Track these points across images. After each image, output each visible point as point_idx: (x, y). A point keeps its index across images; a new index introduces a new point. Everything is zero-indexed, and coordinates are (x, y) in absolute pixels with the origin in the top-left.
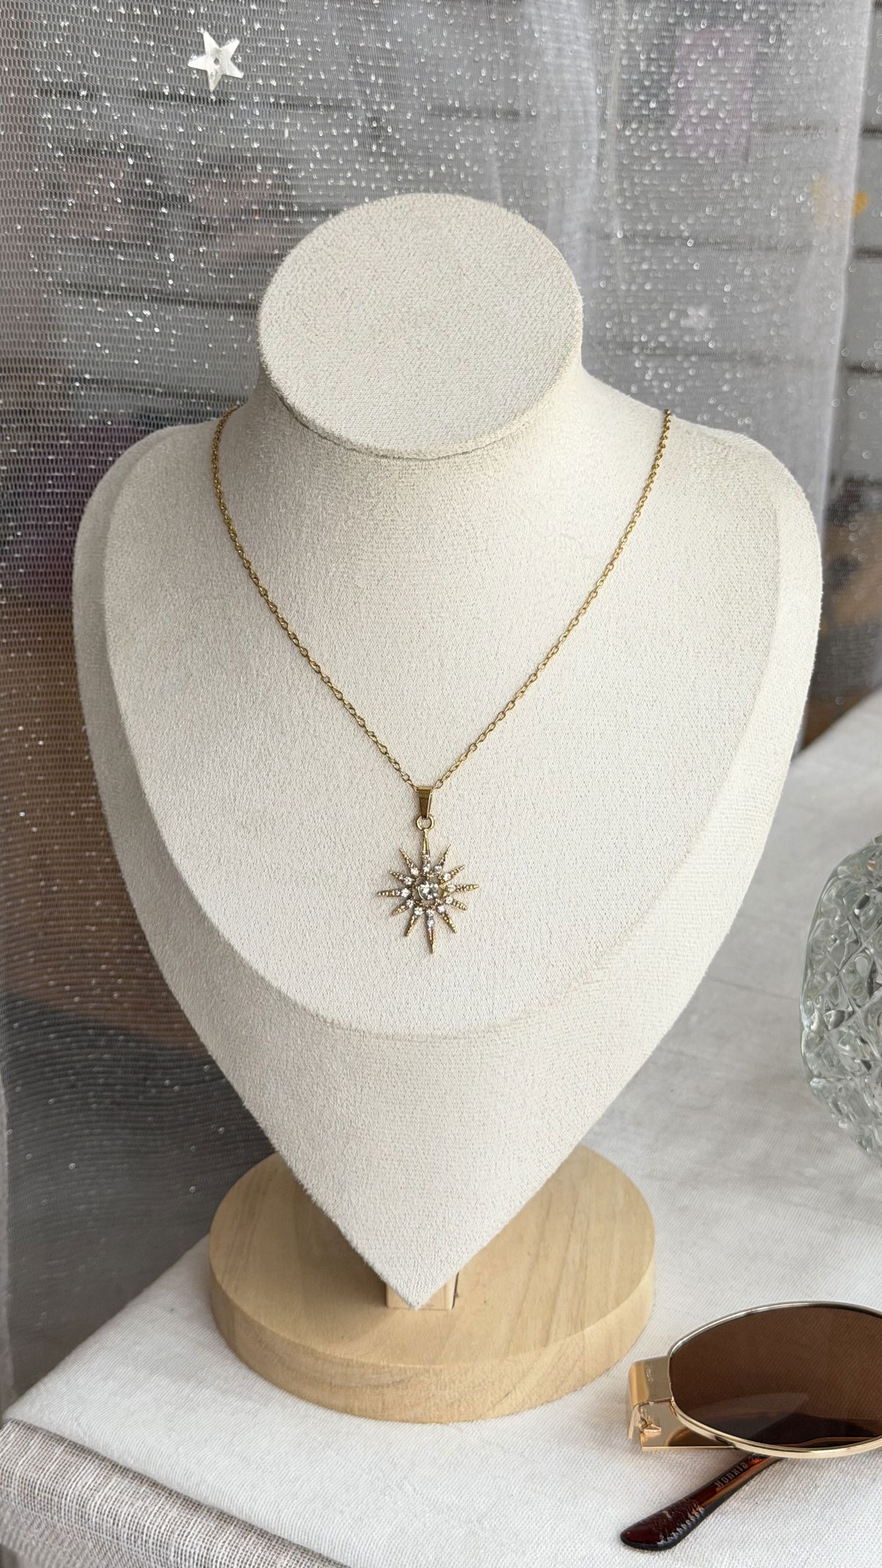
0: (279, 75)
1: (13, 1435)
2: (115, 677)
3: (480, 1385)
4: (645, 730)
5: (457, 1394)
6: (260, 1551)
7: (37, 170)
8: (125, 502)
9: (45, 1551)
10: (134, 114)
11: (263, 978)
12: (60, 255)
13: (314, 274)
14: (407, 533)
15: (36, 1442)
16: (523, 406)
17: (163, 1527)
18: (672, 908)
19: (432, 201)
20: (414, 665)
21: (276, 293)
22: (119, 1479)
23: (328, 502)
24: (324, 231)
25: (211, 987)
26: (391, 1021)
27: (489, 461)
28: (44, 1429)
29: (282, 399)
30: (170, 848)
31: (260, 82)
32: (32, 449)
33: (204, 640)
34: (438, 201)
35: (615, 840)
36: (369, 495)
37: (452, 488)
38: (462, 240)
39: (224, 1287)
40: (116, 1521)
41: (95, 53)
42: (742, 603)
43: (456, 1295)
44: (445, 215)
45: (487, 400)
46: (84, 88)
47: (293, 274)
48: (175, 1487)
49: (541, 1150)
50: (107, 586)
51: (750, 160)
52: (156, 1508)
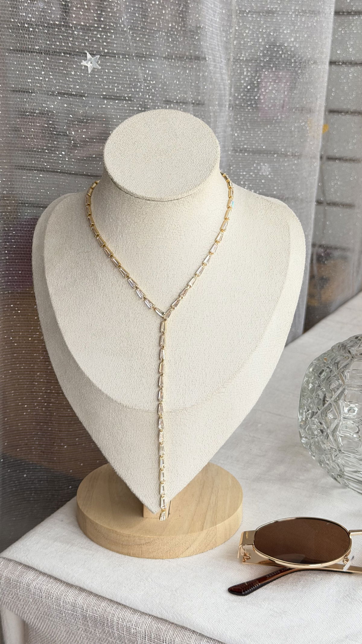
0: (113, 69)
1: (2, 562)
2: (48, 282)
3: (178, 544)
4: (241, 302)
5: (169, 548)
6: (94, 601)
7: (25, 100)
8: (52, 219)
9: (14, 604)
10: (61, 81)
11: (101, 390)
12: (33, 131)
13: (124, 136)
14: (156, 228)
15: (11, 565)
16: (199, 183)
17: (59, 593)
18: (250, 367)
19: (167, 112)
20: (158, 276)
21: (110, 142)
22: (42, 577)
23: (128, 217)
24: (128, 122)
25: (81, 395)
26: (148, 406)
27: (186, 202)
28: (14, 560)
29: (112, 179)
30: (67, 343)
31: (107, 71)
32: (20, 202)
33: (81, 268)
34: (169, 112)
35: (230, 341)
36: (143, 214)
37: (173, 212)
38: (177, 126)
39: (82, 510)
40: (41, 591)
41: (48, 59)
42: (276, 258)
43: (169, 514)
44: (171, 117)
45: (186, 181)
46: (43, 71)
47: (116, 136)
48: (63, 579)
49: (202, 455)
50: (45, 249)
51: (284, 109)
52: (56, 587)
